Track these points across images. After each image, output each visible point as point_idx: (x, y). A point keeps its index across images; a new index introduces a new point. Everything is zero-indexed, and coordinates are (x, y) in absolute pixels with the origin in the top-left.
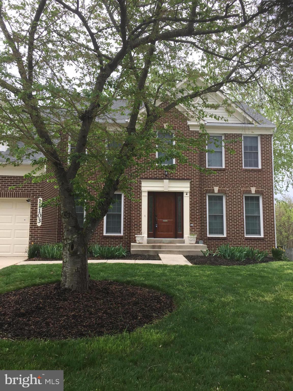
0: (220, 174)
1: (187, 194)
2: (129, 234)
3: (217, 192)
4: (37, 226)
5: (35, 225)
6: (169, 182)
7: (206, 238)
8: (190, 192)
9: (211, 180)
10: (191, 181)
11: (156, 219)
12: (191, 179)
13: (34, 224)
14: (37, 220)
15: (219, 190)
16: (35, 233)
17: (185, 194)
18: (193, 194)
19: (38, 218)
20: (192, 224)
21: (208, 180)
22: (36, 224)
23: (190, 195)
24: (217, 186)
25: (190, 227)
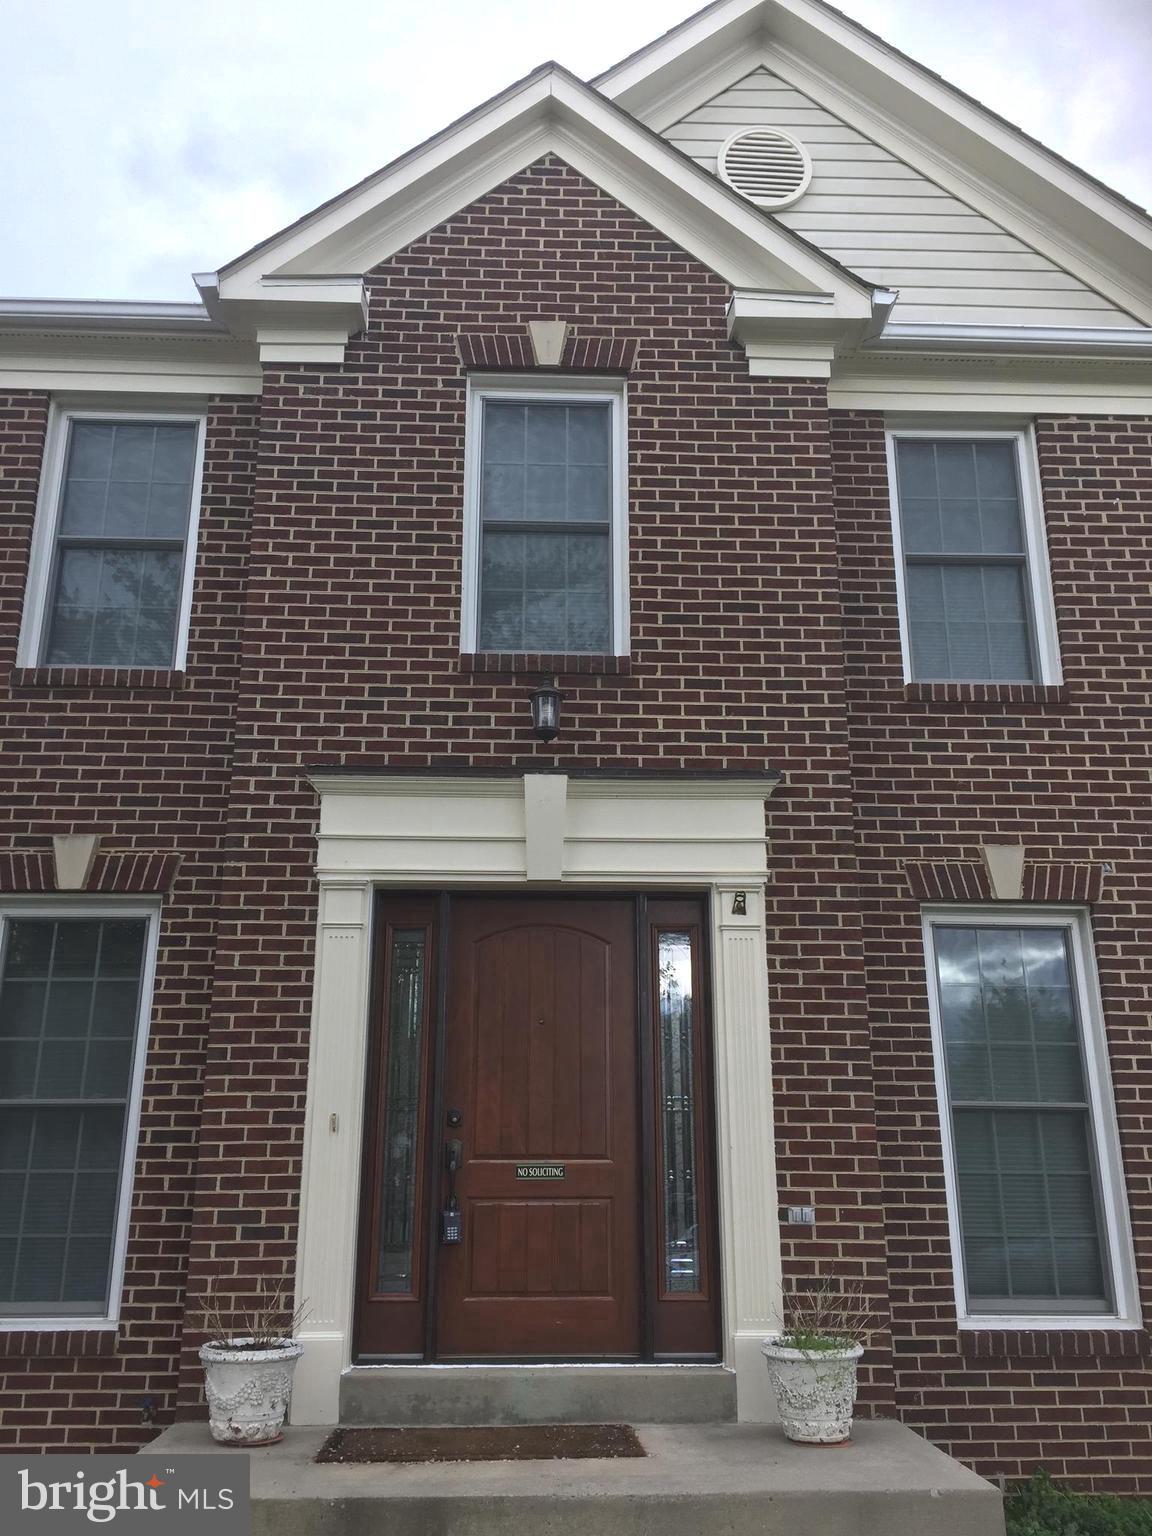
0: (1026, 735)
1: (740, 910)
3: (1016, 892)
6: (571, 795)
7: (949, 1346)
8: (770, 891)
9: (953, 786)
10: (777, 792)
11: (449, 1155)
12: (773, 774)
15: (1028, 871)
17: (721, 909)
18: (795, 906)
20: (803, 1200)
21: (925, 785)
23: (770, 920)
24: (1013, 841)
25: (785, 1232)
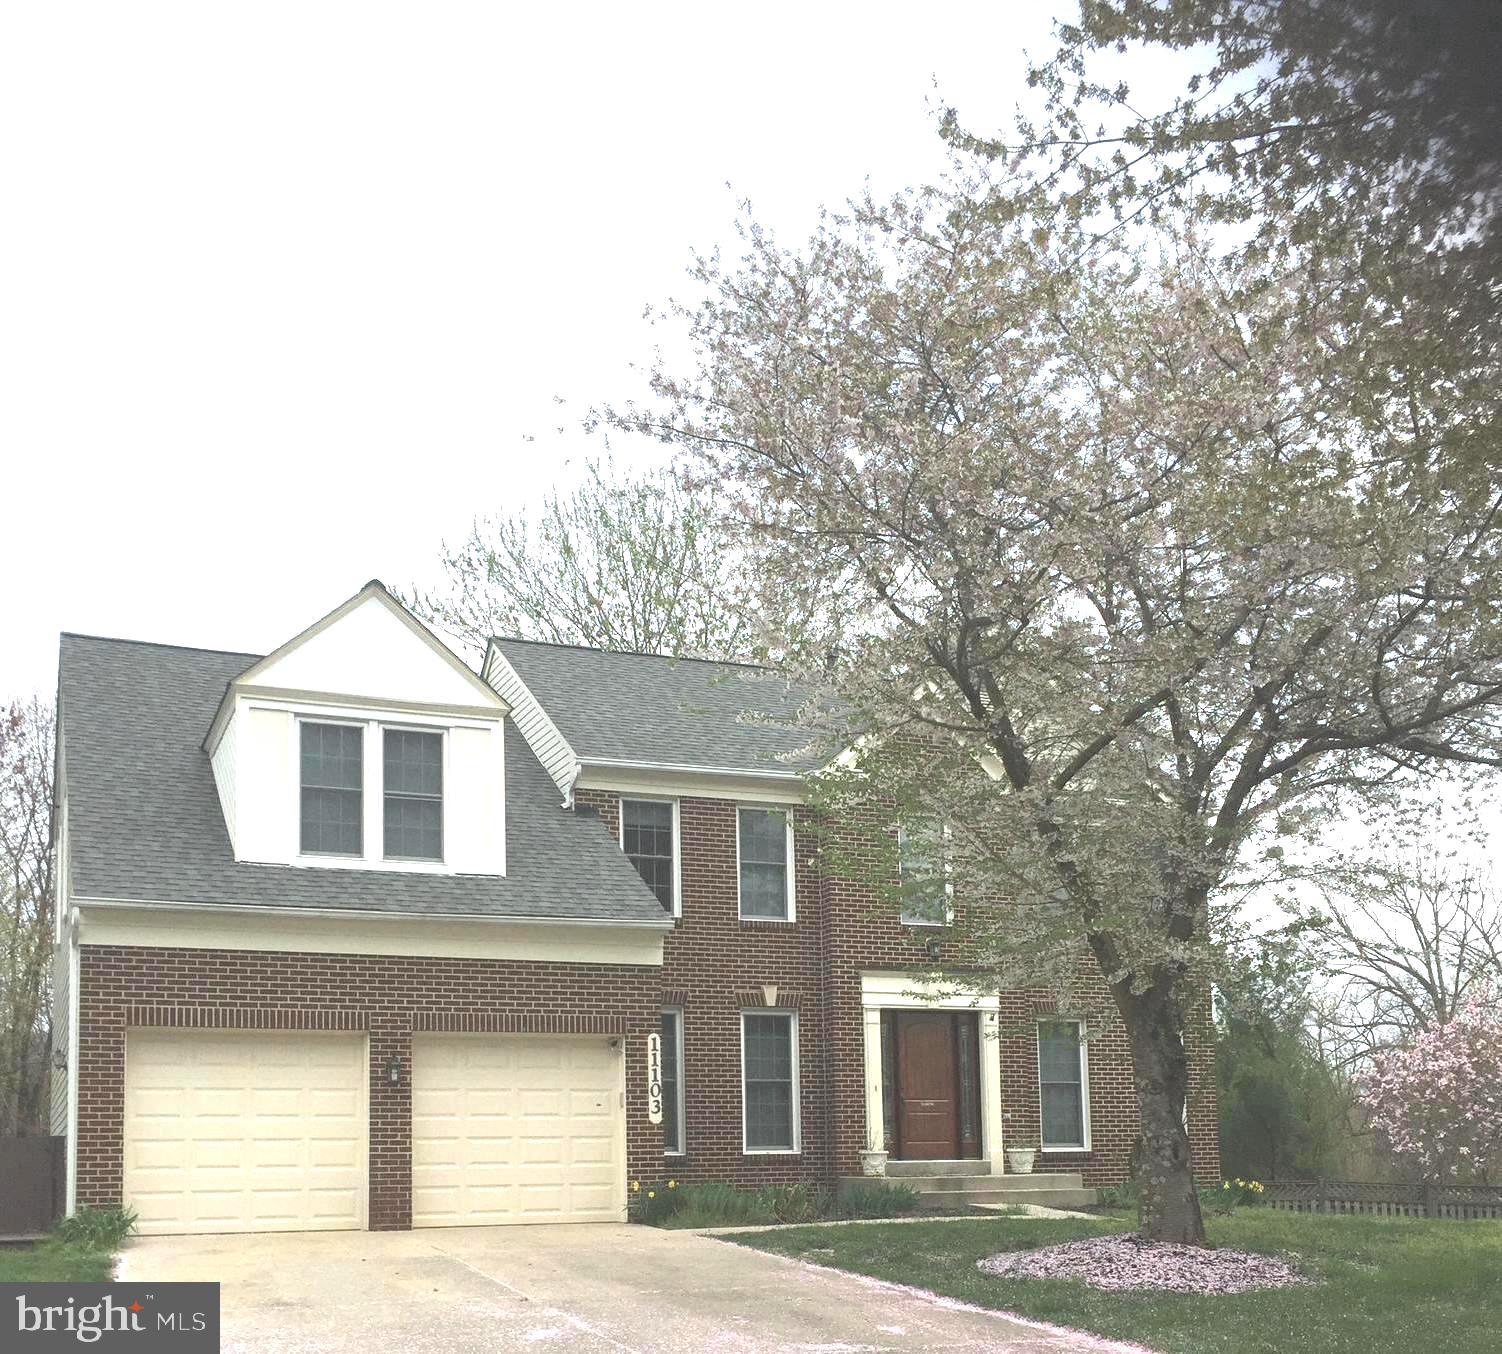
1: (992, 1019)
2: (819, 1148)
4: (650, 1123)
5: (645, 1122)
6: (943, 978)
8: (1000, 1012)
11: (902, 1098)
13: (641, 1116)
14: (647, 1104)
16: (645, 1147)
17: (986, 1019)
18: (1007, 1018)
19: (651, 1099)
22: (647, 1116)
25: (1003, 1121)
